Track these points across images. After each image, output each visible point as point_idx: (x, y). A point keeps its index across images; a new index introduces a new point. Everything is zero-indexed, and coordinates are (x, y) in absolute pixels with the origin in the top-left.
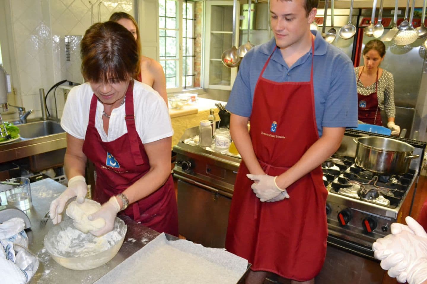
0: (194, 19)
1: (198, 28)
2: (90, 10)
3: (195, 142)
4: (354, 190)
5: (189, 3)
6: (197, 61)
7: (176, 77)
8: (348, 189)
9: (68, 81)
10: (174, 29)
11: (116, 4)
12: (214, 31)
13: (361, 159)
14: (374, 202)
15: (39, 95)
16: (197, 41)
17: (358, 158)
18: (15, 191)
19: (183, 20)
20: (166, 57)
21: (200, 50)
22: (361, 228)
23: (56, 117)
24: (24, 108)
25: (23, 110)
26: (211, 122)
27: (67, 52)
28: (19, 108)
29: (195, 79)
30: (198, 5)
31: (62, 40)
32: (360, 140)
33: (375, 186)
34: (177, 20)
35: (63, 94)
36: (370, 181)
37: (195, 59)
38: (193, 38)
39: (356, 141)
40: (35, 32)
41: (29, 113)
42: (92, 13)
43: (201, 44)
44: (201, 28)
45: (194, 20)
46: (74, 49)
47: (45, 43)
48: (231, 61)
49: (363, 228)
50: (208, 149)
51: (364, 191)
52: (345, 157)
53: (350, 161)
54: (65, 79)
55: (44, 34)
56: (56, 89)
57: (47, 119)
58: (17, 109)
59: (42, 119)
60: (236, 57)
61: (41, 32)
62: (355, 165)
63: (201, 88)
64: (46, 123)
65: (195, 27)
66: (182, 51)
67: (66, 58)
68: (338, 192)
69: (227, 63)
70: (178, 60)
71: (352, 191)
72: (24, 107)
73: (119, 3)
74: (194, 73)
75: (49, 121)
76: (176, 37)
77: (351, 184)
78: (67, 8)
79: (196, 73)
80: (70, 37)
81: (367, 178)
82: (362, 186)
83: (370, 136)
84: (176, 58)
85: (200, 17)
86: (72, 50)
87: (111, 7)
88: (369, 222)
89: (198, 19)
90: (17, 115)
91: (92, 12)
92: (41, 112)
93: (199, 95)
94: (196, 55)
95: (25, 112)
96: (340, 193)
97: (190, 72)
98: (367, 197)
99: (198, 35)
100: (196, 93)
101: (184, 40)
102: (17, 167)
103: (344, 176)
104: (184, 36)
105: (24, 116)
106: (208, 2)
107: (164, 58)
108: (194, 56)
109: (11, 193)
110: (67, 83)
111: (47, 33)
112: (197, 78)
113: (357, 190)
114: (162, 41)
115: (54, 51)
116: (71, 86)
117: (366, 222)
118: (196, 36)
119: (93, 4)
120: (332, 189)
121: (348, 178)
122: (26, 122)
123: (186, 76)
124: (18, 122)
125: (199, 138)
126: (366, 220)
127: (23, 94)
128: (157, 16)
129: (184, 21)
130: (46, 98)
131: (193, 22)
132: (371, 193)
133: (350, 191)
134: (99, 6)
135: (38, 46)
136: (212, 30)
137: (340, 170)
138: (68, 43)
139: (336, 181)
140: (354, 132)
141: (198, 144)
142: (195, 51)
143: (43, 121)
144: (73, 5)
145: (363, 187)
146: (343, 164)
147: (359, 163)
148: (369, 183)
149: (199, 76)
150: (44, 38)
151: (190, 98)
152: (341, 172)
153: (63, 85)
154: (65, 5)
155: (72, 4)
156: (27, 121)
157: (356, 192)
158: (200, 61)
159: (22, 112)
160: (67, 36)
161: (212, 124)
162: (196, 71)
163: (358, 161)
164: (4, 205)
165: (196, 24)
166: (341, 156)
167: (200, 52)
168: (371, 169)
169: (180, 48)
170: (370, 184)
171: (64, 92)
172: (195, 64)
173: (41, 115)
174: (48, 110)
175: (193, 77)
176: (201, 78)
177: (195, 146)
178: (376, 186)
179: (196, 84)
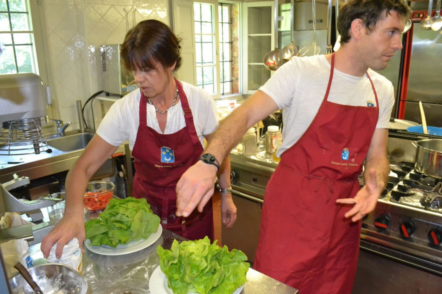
0: (230, 22)
1: (235, 32)
2: (125, 18)
3: (239, 150)
4: (416, 199)
5: (224, 6)
6: (235, 66)
7: (213, 83)
8: (410, 198)
9: (104, 92)
10: (210, 34)
11: (151, 11)
12: (251, 34)
13: (421, 165)
14: (439, 211)
15: (76, 108)
16: (234, 45)
17: (419, 164)
18: (56, 206)
19: (219, 23)
20: (202, 63)
21: (238, 55)
22: (427, 241)
23: (93, 128)
24: (62, 121)
25: (60, 123)
26: (255, 129)
27: (103, 62)
28: (56, 121)
29: (233, 85)
30: (234, 7)
31: (98, 50)
32: (420, 144)
33: (439, 194)
34: (213, 24)
35: (100, 106)
36: (434, 188)
37: (232, 65)
38: (229, 43)
39: (416, 145)
40: (70, 43)
41: (67, 126)
42: (127, 22)
43: (238, 48)
44: (237, 32)
45: (230, 24)
46: (109, 59)
47: (81, 55)
48: (274, 64)
49: (430, 240)
50: (253, 157)
51: (428, 199)
52: (403, 163)
53: (408, 167)
54: (101, 90)
55: (79, 44)
56: (93, 101)
57: (85, 131)
58: (55, 122)
59: (80, 131)
60: (279, 60)
61: (76, 43)
62: (415, 171)
63: (240, 94)
64: (84, 135)
65: (231, 30)
66: (219, 56)
67: (102, 69)
68: (399, 201)
69: (270, 65)
70: (215, 66)
71: (414, 200)
72: (62, 119)
73: (153, 10)
74: (232, 79)
75: (87, 133)
76: (212, 43)
77: (412, 192)
78: (102, 17)
79: (234, 79)
80: (106, 47)
81: (429, 184)
82: (425, 194)
83: (429, 139)
84: (213, 64)
85: (236, 20)
86: (108, 60)
87: (145, 14)
88: (436, 234)
89: (234, 23)
90: (55, 128)
91: (127, 20)
92: (78, 124)
93: (239, 102)
94: (233, 59)
95: (63, 125)
96: (401, 202)
97: (228, 78)
98: (432, 206)
99: (235, 39)
100: (235, 100)
101: (220, 45)
102: (57, 181)
103: (404, 183)
104: (221, 40)
105: (62, 129)
106: (245, 4)
107: (200, 65)
108: (231, 61)
109: (53, 209)
110: (103, 94)
111: (82, 43)
112: (236, 83)
113: (420, 199)
114: (198, 46)
115: (90, 61)
116: (108, 97)
117: (433, 234)
118: (233, 40)
119: (128, 12)
120: (391, 198)
121: (409, 185)
122: (64, 135)
123: (223, 82)
124: (56, 136)
125: (243, 146)
126: (432, 232)
127: (60, 107)
128: (192, 21)
129: (220, 25)
130: (83, 110)
131: (229, 25)
132: (436, 202)
133: (412, 200)
134: (134, 14)
135: (74, 57)
136: (249, 33)
137: (398, 176)
138: (104, 53)
139: (395, 189)
140: (412, 135)
141: (241, 153)
142: (232, 56)
143: (81, 134)
144: (107, 14)
145: (427, 195)
146: (401, 170)
147: (420, 169)
148: (432, 191)
149: (237, 82)
150: (80, 49)
151: (229, 104)
152: (400, 179)
153: (99, 96)
154: (99, 14)
155: (106, 12)
156: (66, 134)
157: (418, 201)
158: (238, 65)
159: (60, 125)
160: (103, 45)
161: (256, 130)
162: (234, 76)
163: (418, 167)
164: (46, 222)
165: (232, 28)
166: (397, 161)
167: (238, 57)
168: (434, 175)
169: (217, 54)
170: (434, 191)
171: (101, 103)
172: (232, 69)
173: (78, 128)
174: (86, 122)
175: (231, 83)
176: (240, 83)
177: (239, 155)
178: (441, 193)
179: (234, 90)
